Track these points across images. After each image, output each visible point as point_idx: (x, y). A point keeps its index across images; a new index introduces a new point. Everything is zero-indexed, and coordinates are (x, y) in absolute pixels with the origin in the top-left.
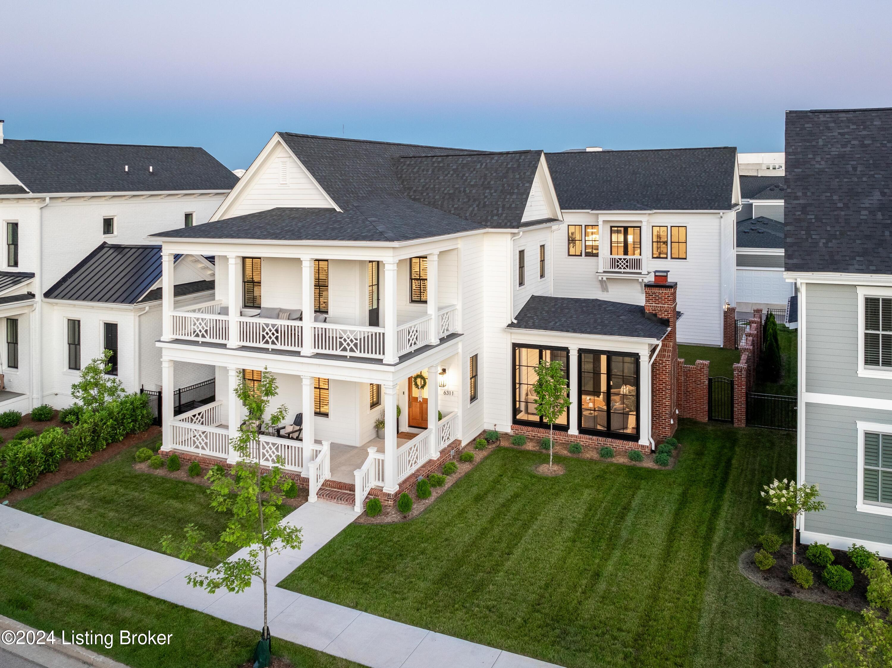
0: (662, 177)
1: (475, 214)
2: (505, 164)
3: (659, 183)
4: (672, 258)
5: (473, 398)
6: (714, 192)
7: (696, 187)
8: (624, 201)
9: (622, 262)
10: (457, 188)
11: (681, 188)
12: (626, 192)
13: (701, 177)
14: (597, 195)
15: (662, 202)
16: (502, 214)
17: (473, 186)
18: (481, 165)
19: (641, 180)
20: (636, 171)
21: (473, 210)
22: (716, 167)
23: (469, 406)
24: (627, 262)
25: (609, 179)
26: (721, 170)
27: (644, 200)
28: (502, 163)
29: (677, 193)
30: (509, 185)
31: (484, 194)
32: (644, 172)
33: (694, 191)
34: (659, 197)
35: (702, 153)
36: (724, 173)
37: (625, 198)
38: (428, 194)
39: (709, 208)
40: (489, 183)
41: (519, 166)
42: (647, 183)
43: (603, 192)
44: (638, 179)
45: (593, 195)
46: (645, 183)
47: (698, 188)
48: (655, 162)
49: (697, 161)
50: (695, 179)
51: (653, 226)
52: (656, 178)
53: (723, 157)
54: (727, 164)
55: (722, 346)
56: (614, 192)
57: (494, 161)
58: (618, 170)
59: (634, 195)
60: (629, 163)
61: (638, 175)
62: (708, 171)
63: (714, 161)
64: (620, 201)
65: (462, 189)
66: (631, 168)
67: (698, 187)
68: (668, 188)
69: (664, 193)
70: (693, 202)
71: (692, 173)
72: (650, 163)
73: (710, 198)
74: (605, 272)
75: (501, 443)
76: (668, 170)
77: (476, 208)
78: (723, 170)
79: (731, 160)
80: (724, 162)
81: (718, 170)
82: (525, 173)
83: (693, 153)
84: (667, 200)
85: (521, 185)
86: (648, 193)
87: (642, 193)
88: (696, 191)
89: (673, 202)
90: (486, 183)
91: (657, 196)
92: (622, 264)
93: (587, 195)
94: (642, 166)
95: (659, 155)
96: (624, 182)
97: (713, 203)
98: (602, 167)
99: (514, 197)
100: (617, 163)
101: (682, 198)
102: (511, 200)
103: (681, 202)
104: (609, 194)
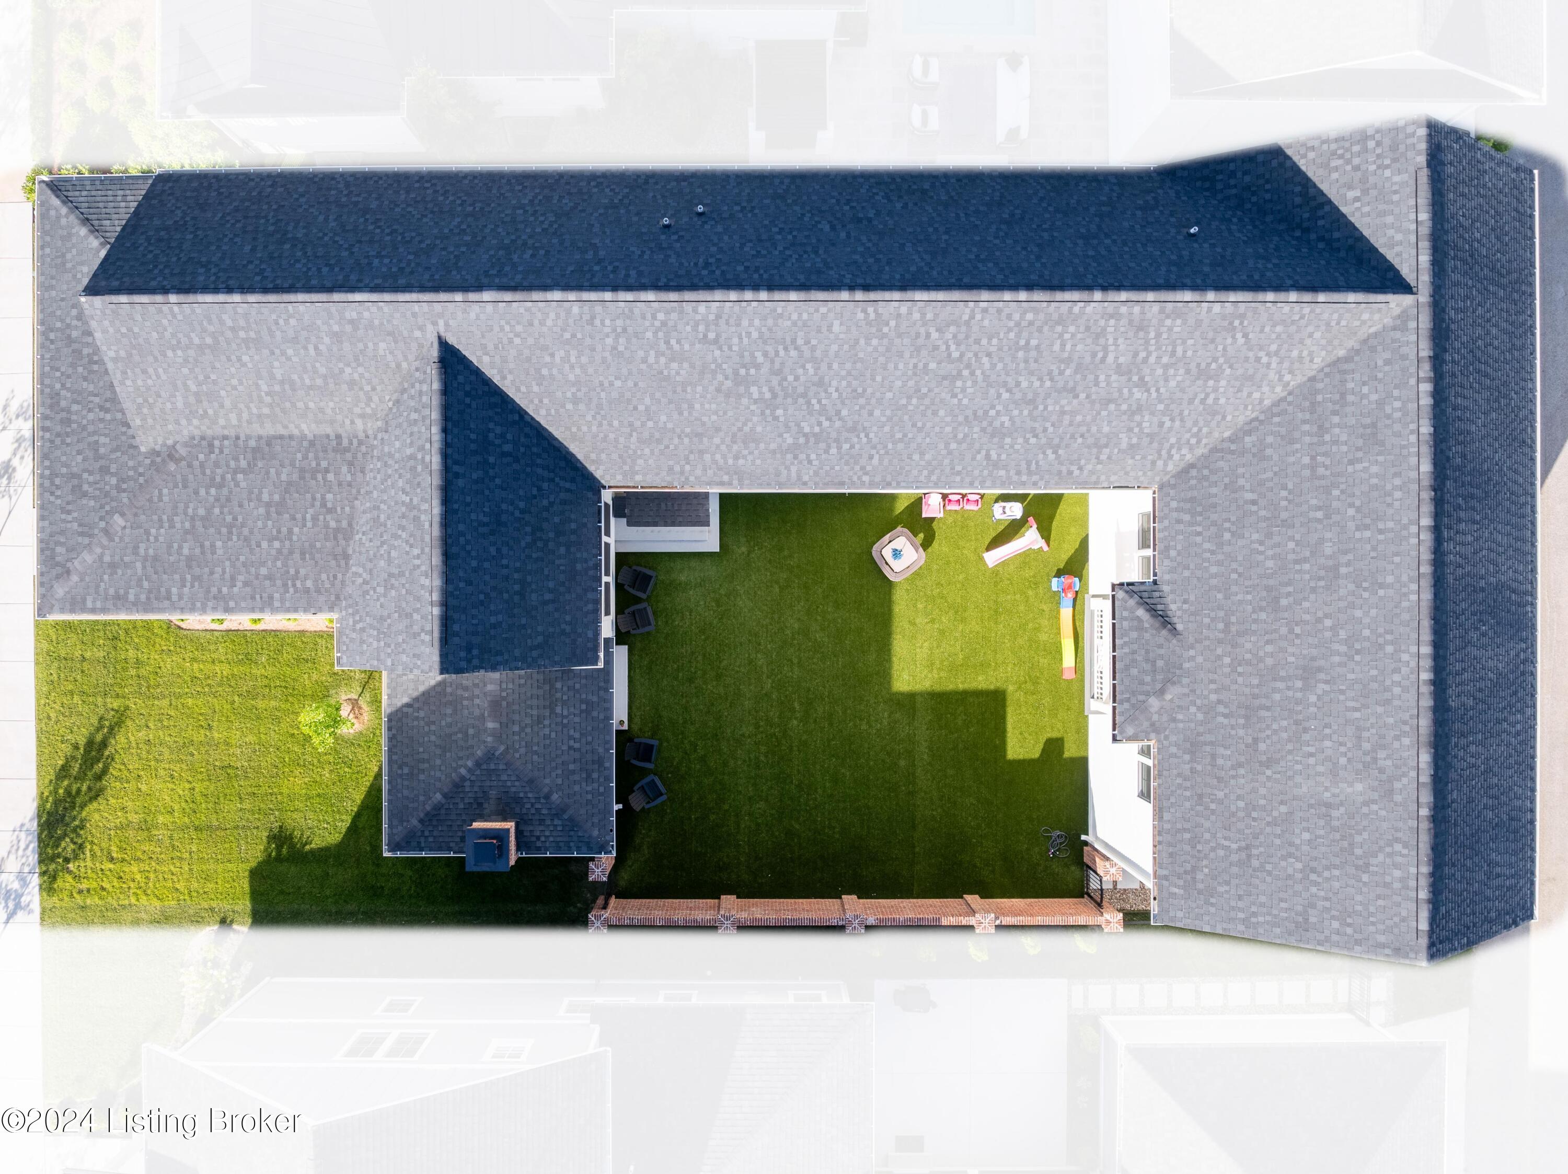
0: (1291, 753)
3: (1262, 746)
7: (1243, 844)
11: (1241, 804)
13: (1283, 858)
15: (1187, 757)
19: (1277, 697)
25: (1285, 602)
26: (1314, 912)
29: (1220, 795)
32: (1313, 698)
33: (1228, 839)
34: (1208, 748)
36: (1300, 919)
37: (1200, 659)
42: (1263, 713)
43: (1226, 598)
44: (1280, 685)
46: (1264, 708)
47: (1240, 849)
48: (1359, 730)
49: (1358, 852)
50: (1277, 842)
52: (1284, 735)
53: (1373, 924)
54: (1340, 932)
56: (1227, 624)
58: (1328, 623)
59: (1210, 682)
60: (1358, 653)
61: (1299, 685)
62: (1313, 877)
66: (1336, 659)
68: (1242, 771)
69: (1220, 762)
70: (1187, 836)
71: (1306, 836)
72: (1357, 715)
76: (1321, 769)
80: (1350, 925)
84: (1192, 770)
86: (1220, 719)
87: (1219, 702)
89: (1188, 784)
103: (1187, 804)
104: (1221, 614)
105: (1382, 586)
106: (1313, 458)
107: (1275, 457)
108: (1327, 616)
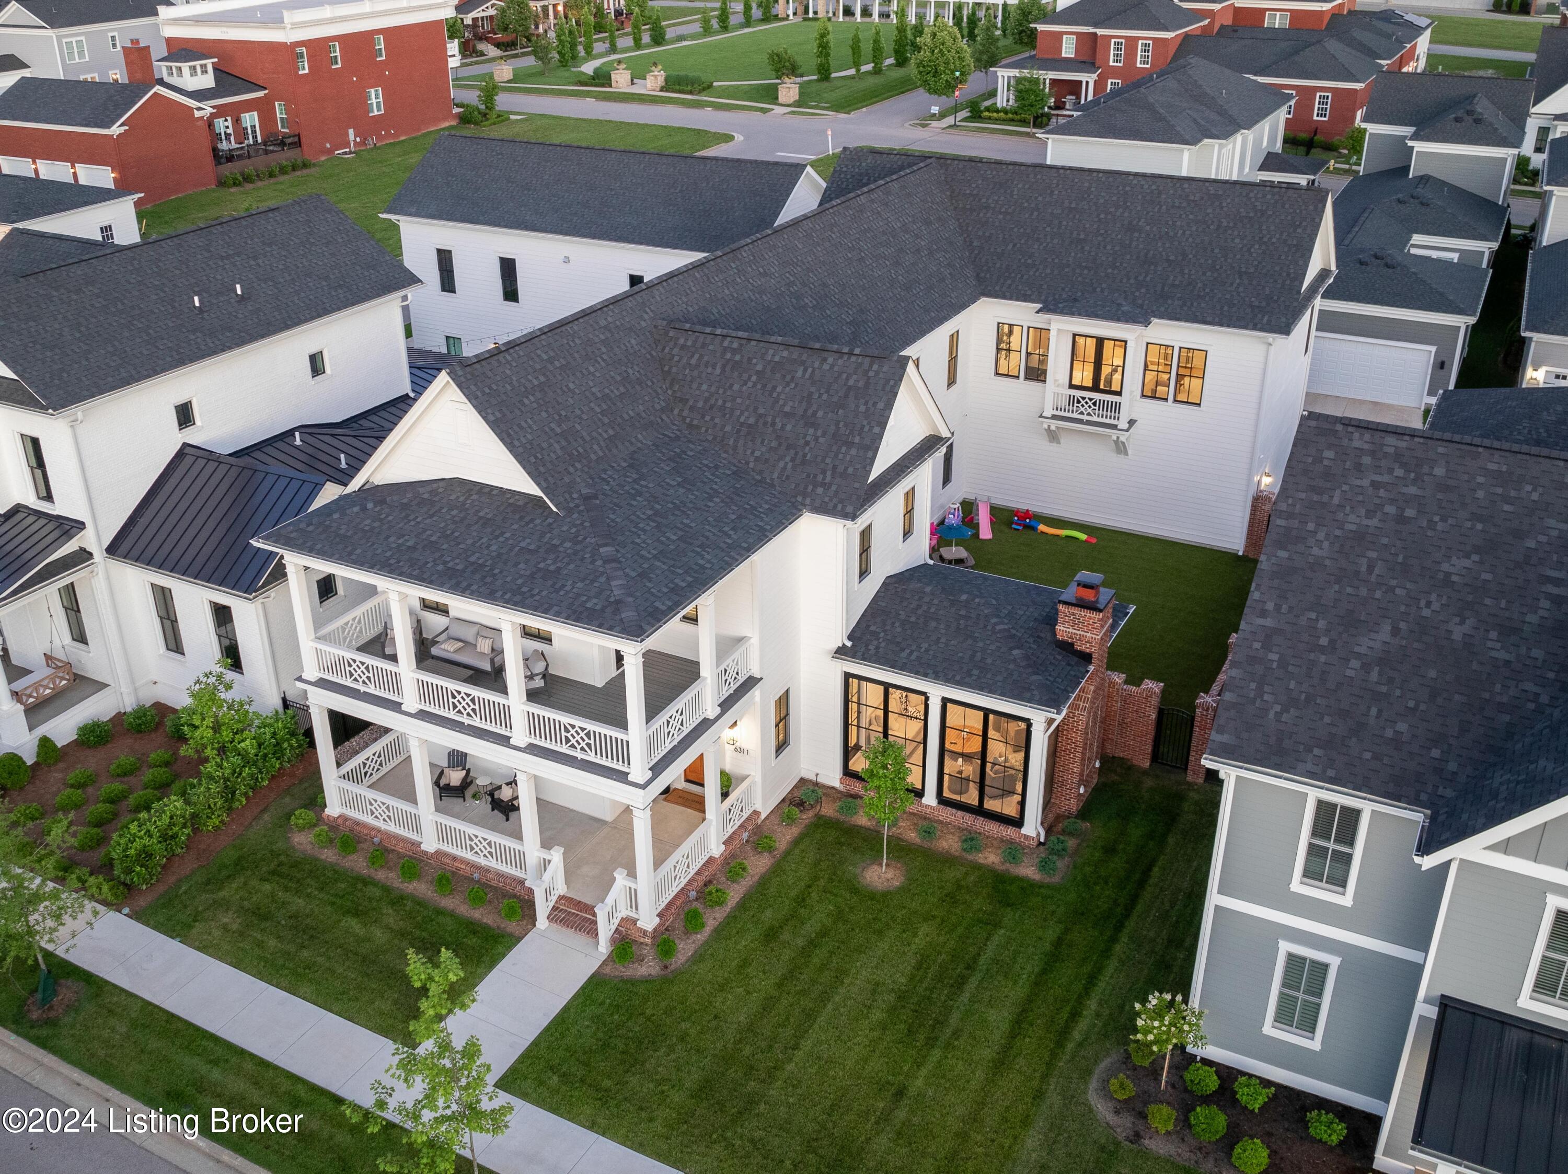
0: (1180, 243)
1: (788, 477)
2: (844, 376)
3: (1172, 258)
4: (1175, 401)
5: (781, 746)
6: (1267, 292)
7: (1237, 276)
8: (1102, 291)
9: (1087, 403)
10: (761, 416)
11: (1209, 274)
12: (1110, 271)
13: (1251, 254)
14: (1056, 272)
15: (1170, 302)
16: (830, 484)
17: (787, 415)
18: (805, 370)
19: (1141, 246)
20: (1135, 223)
21: (785, 468)
22: (1281, 234)
23: (774, 762)
24: (1094, 404)
25: (1082, 236)
26: (1289, 242)
27: (1137, 294)
28: (840, 374)
29: (1199, 285)
30: (846, 425)
31: (805, 435)
32: (1148, 228)
33: (1232, 284)
34: (1166, 289)
35: (1264, 196)
36: (1294, 250)
37: (1104, 286)
38: (712, 419)
39: (1251, 325)
40: (814, 414)
41: (867, 384)
42: (1150, 255)
43: (1068, 266)
44: (1134, 244)
45: (1048, 271)
46: (1146, 254)
47: (1240, 277)
48: (1173, 207)
49: (1252, 214)
50: (1238, 257)
51: (1148, 343)
52: (1167, 245)
53: (1301, 211)
54: (1305, 229)
55: (1240, 553)
56: (1086, 267)
57: (826, 367)
58: (1102, 216)
59: (1121, 281)
60: (1125, 203)
61: (1136, 234)
62: (1265, 239)
63: (1283, 217)
64: (1094, 290)
65: (769, 419)
66: (1126, 214)
67: (1241, 274)
68: (1186, 271)
69: (1177, 283)
70: (1226, 308)
71: (1237, 241)
72: (1164, 207)
73: (1257, 304)
74: (1054, 417)
75: (823, 809)
76: (1194, 228)
77: (790, 465)
78: (1295, 242)
79: (1313, 219)
80: (1301, 223)
81: (1285, 241)
82: (875, 404)
83: (1247, 195)
84: (1179, 299)
85: (866, 429)
86: (1148, 279)
87: (1136, 278)
88: (1235, 285)
89: (1189, 304)
90: (810, 412)
91: (1163, 288)
92: (1086, 406)
93: (1038, 270)
94: (1148, 213)
95: (1183, 189)
96: (1109, 247)
97: (1260, 316)
98: (1073, 205)
99: (853, 452)
100: (1102, 201)
101: (1207, 299)
102: (848, 458)
103: (1203, 305)
104: (1078, 271)
105: (1089, 188)
106: (1001, 213)
107: (993, 231)
108: (1098, 216)
